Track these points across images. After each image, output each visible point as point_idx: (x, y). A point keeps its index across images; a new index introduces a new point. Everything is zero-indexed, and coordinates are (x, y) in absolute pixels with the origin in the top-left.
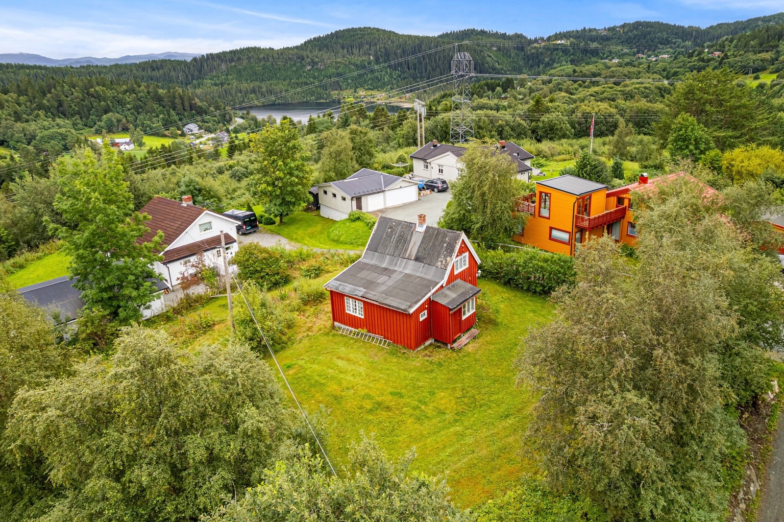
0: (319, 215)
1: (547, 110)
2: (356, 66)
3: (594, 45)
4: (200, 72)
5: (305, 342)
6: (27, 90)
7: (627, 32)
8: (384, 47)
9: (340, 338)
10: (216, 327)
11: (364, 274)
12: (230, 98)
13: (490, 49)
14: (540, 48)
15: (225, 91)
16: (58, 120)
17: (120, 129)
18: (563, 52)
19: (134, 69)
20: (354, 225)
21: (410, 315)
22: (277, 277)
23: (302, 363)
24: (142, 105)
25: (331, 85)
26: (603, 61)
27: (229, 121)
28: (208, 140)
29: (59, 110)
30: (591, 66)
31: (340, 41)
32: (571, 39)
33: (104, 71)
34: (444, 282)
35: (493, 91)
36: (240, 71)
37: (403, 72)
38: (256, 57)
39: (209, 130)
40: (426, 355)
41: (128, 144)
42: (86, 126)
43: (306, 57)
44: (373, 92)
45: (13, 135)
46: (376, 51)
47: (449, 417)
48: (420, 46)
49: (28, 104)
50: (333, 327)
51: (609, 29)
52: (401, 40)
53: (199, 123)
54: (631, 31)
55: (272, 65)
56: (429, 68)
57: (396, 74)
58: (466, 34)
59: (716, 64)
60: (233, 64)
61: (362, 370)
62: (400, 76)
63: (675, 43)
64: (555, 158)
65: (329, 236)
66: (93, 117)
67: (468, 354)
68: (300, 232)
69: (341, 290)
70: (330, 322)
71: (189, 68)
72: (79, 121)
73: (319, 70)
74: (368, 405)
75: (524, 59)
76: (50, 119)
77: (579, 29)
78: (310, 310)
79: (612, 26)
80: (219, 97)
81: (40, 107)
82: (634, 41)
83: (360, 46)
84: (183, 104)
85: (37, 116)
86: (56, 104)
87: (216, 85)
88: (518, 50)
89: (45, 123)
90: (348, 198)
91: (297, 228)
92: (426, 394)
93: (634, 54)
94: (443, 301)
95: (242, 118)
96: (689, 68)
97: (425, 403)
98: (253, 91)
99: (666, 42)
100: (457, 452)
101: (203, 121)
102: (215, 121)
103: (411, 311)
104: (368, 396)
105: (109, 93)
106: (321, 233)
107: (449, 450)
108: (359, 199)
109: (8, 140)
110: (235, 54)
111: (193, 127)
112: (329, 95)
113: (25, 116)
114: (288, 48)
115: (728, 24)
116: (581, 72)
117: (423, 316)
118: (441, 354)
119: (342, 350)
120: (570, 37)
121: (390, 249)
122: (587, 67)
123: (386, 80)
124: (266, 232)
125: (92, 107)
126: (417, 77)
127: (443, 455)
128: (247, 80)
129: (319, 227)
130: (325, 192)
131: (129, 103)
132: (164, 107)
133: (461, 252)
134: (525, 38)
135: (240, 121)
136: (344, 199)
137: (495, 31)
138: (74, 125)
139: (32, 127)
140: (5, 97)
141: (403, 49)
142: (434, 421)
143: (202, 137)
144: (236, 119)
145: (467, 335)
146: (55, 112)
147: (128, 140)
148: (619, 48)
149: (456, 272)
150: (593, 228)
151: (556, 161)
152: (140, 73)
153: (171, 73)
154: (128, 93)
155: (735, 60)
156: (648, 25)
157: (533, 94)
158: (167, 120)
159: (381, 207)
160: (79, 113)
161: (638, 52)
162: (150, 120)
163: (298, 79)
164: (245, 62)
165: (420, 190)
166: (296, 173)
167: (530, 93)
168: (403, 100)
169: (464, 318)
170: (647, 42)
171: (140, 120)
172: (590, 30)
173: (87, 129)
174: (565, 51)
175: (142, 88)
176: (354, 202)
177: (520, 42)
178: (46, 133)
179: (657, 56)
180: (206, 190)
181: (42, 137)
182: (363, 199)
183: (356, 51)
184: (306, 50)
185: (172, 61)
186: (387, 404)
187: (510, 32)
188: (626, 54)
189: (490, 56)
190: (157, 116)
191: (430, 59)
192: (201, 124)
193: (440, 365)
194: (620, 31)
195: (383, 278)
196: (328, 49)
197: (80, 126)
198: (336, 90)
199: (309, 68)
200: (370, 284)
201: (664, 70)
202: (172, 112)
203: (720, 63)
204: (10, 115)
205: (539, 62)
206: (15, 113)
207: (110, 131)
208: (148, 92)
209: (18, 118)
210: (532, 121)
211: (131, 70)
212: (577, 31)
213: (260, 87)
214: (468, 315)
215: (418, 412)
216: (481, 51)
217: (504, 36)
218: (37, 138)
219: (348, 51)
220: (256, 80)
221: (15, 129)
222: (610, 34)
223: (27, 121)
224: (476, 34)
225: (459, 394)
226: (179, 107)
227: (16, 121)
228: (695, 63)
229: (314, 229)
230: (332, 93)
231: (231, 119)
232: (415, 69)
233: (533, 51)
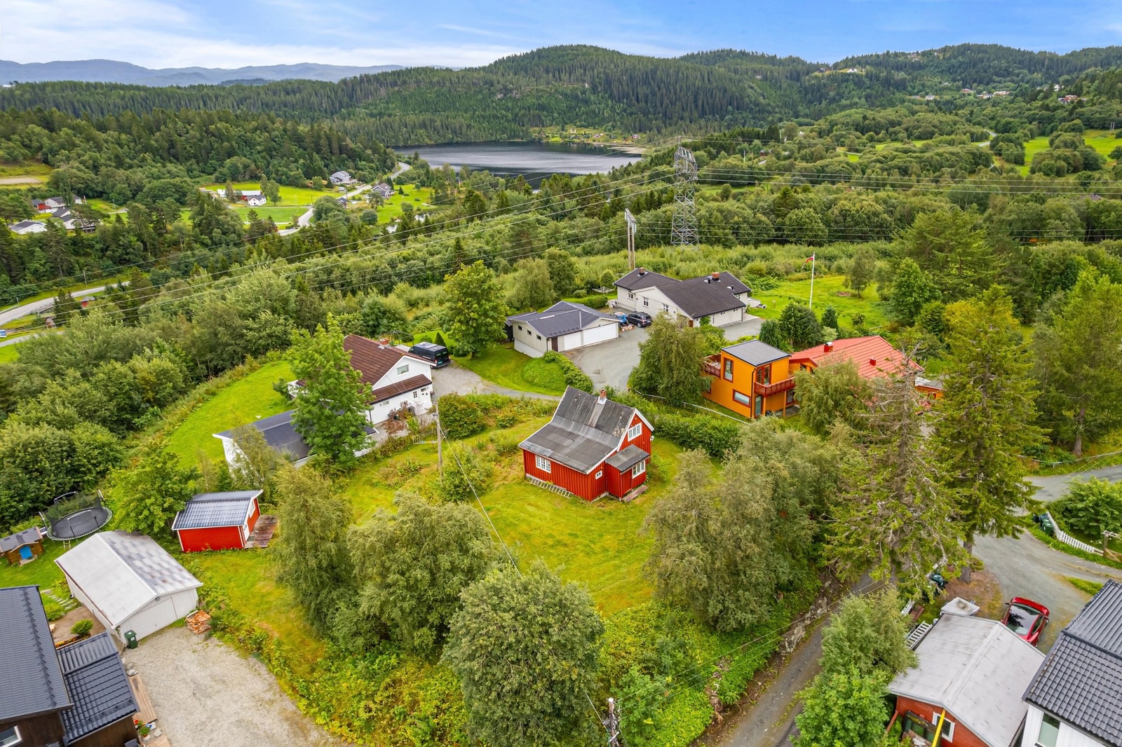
0: (512, 348)
1: (797, 205)
2: (566, 95)
3: (901, 75)
4: (351, 98)
5: (502, 489)
6: (130, 128)
7: (950, 59)
8: (605, 72)
9: (531, 488)
10: (422, 471)
11: (552, 437)
12: (392, 134)
13: (752, 78)
14: (823, 78)
15: (385, 124)
16: (170, 166)
17: (247, 177)
18: (855, 84)
19: (262, 92)
20: (549, 366)
21: (587, 476)
22: (475, 426)
23: (499, 506)
24: (276, 146)
25: (529, 120)
26: (913, 97)
27: (391, 168)
28: (363, 193)
29: (171, 153)
30: (890, 111)
31: (544, 62)
32: (868, 67)
33: (223, 94)
34: (618, 448)
35: (750, 142)
36: (405, 98)
37: (630, 105)
38: (427, 81)
39: (364, 180)
40: (600, 506)
41: (258, 198)
42: (203, 172)
43: (495, 82)
44: (588, 131)
45: (114, 186)
46: (593, 78)
47: (611, 553)
48: (654, 71)
49: (132, 145)
50: (525, 478)
51: (924, 54)
52: (627, 63)
53: (351, 171)
54: (955, 58)
55: (450, 91)
56: (666, 101)
57: (619, 107)
58: (719, 56)
59: (1066, 114)
60: (397, 89)
61: (547, 515)
62: (625, 111)
63: (1018, 75)
64: (789, 276)
65: (522, 376)
66: (213, 161)
67: (635, 507)
68: (494, 369)
69: (532, 450)
70: (522, 474)
71: (336, 93)
72: (195, 166)
73: (515, 100)
74: (550, 542)
75: (800, 92)
76: (159, 164)
77: (880, 53)
78: (506, 461)
79: (928, 49)
80: (377, 132)
81: (146, 149)
82: (959, 71)
83: (571, 71)
84: (330, 146)
85: (143, 160)
86: (166, 145)
87: (372, 115)
88: (791, 79)
89: (154, 170)
90: (544, 338)
91: (491, 365)
92: (596, 536)
93: (958, 89)
94: (615, 464)
95: (409, 163)
96: (1027, 118)
97: (594, 543)
98: (424, 125)
99: (1006, 73)
100: (613, 578)
101: (357, 168)
102: (371, 168)
103: (588, 472)
104: (551, 536)
105: (234, 131)
106: (515, 371)
107: (607, 576)
108: (554, 340)
109: (108, 191)
110: (399, 76)
111: (344, 176)
112: (527, 133)
113: (128, 160)
114: (471, 70)
115: (1097, 50)
116: (874, 119)
117: (599, 475)
118: (612, 506)
119: (532, 498)
120: (867, 63)
121: (575, 416)
122: (883, 113)
123: (606, 115)
124: (458, 367)
125: (212, 149)
126: (649, 112)
127: (602, 579)
128: (414, 110)
129: (512, 364)
130: (520, 328)
131: (259, 144)
132: (305, 150)
133: (634, 423)
134: (804, 63)
135: (405, 168)
136: (539, 338)
137: (760, 53)
138: (189, 171)
139: (138, 175)
140: (104, 136)
141: (631, 75)
142: (599, 556)
143: (355, 189)
144: (401, 164)
145: (637, 490)
146: (165, 155)
147: (258, 193)
148: (937, 80)
149: (629, 440)
150: (770, 395)
151: (791, 280)
152: (270, 98)
153: (312, 99)
154: (258, 132)
155: (1091, 111)
156: (980, 49)
157: (803, 152)
158: (309, 167)
159: (578, 345)
160: (195, 157)
161: (964, 87)
162: (287, 166)
163: (484, 110)
164: (413, 87)
165: (621, 325)
166: (491, 313)
167: (799, 149)
168: (629, 142)
169: (634, 477)
170: (977, 72)
171: (273, 166)
172: (896, 55)
173: (205, 177)
174: (858, 81)
175: (277, 125)
176: (550, 343)
177: (796, 70)
178: (156, 183)
179: (990, 93)
180: (390, 312)
181: (151, 189)
182: (559, 339)
183: (565, 77)
184: (496, 73)
185: (314, 82)
186: (565, 542)
187: (782, 55)
188: (946, 88)
189: (752, 88)
190: (296, 161)
191: (668, 89)
192: (353, 172)
193: (611, 514)
194: (938, 57)
195: (568, 442)
196: (526, 72)
197: (196, 173)
198: (537, 126)
199: (500, 96)
200: (556, 447)
201: (992, 119)
202: (316, 156)
203: (1071, 113)
204: (110, 159)
205: (821, 97)
206: (117, 156)
207: (235, 179)
208: (285, 130)
209: (120, 164)
210: (778, 216)
211: (259, 94)
212: (878, 56)
213: (432, 121)
214: (638, 474)
215: (588, 549)
216: (739, 81)
217: (772, 60)
218: (145, 190)
219: (554, 76)
220: (427, 110)
221: (117, 178)
222: (925, 60)
223: (131, 167)
224: (734, 57)
225: (621, 537)
226: (325, 149)
227: (117, 167)
228: (1036, 112)
229: (508, 366)
230: (531, 130)
231: (393, 165)
232: (646, 102)
233: (813, 82)
